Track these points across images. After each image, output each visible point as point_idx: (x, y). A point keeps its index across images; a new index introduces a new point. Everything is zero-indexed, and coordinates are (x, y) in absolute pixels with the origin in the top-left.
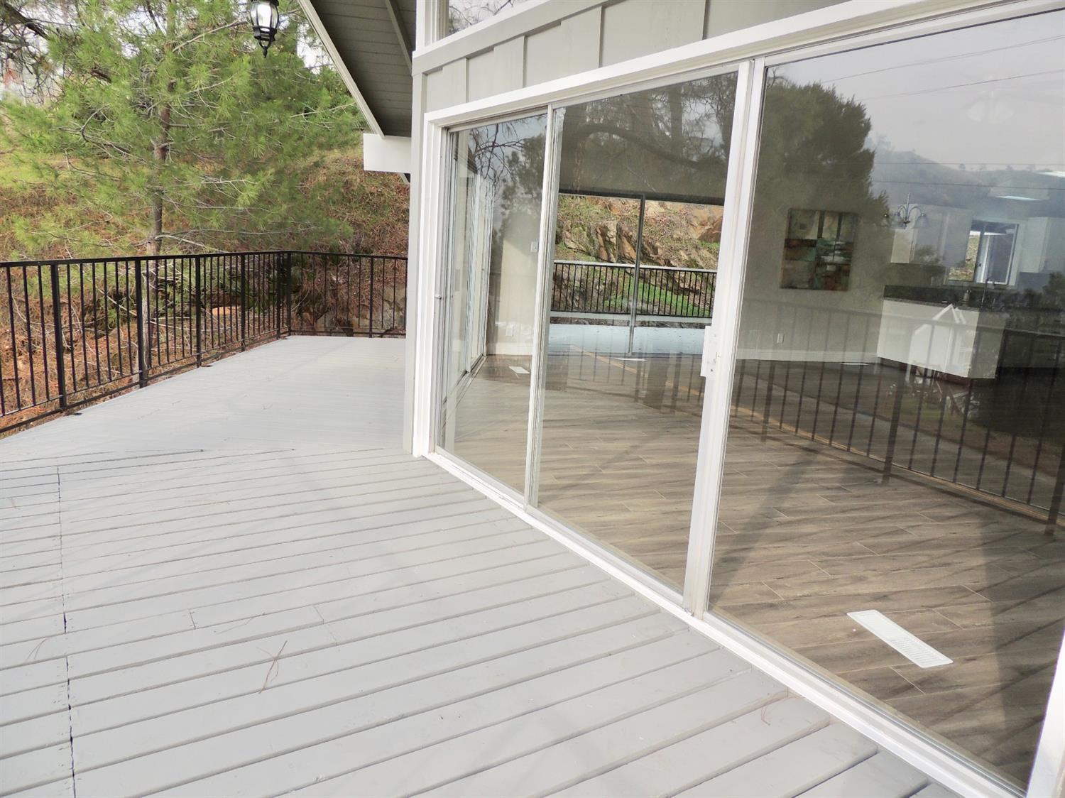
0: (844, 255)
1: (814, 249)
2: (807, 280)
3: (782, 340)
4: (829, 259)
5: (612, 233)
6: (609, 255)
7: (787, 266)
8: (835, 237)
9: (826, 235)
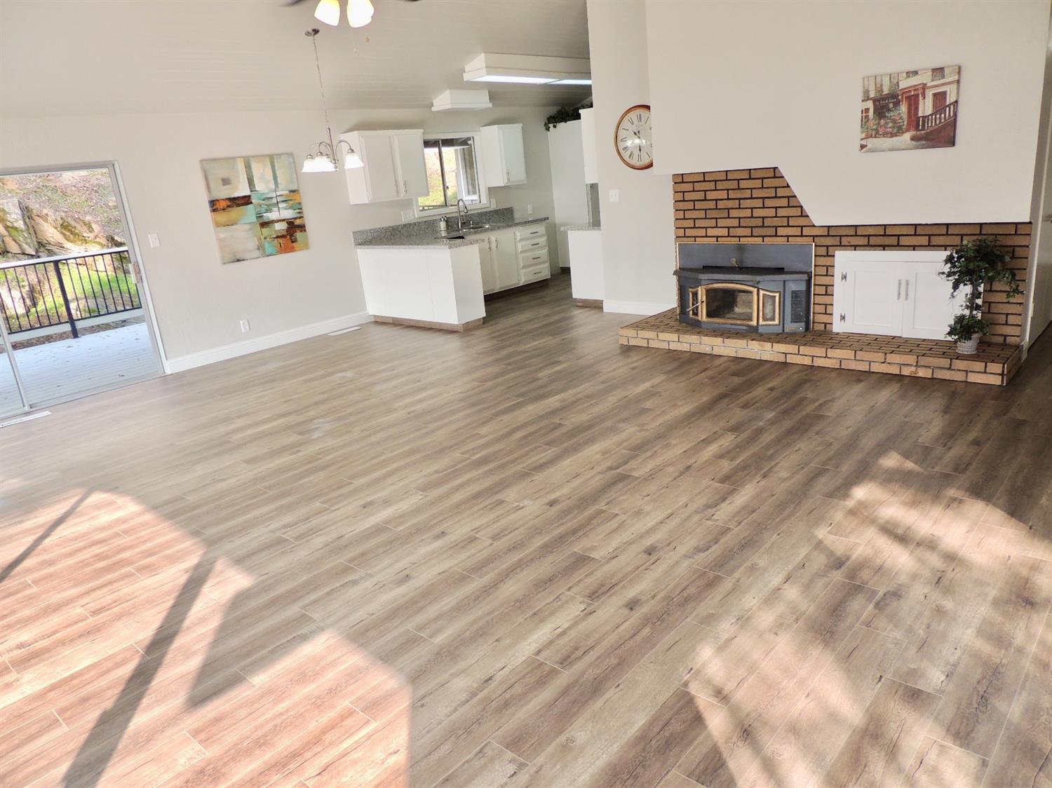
0: (291, 207)
1: (250, 206)
2: (256, 247)
3: (247, 327)
4: (273, 216)
5: (14, 216)
6: (20, 246)
7: (222, 236)
8: (274, 187)
9: (259, 186)
